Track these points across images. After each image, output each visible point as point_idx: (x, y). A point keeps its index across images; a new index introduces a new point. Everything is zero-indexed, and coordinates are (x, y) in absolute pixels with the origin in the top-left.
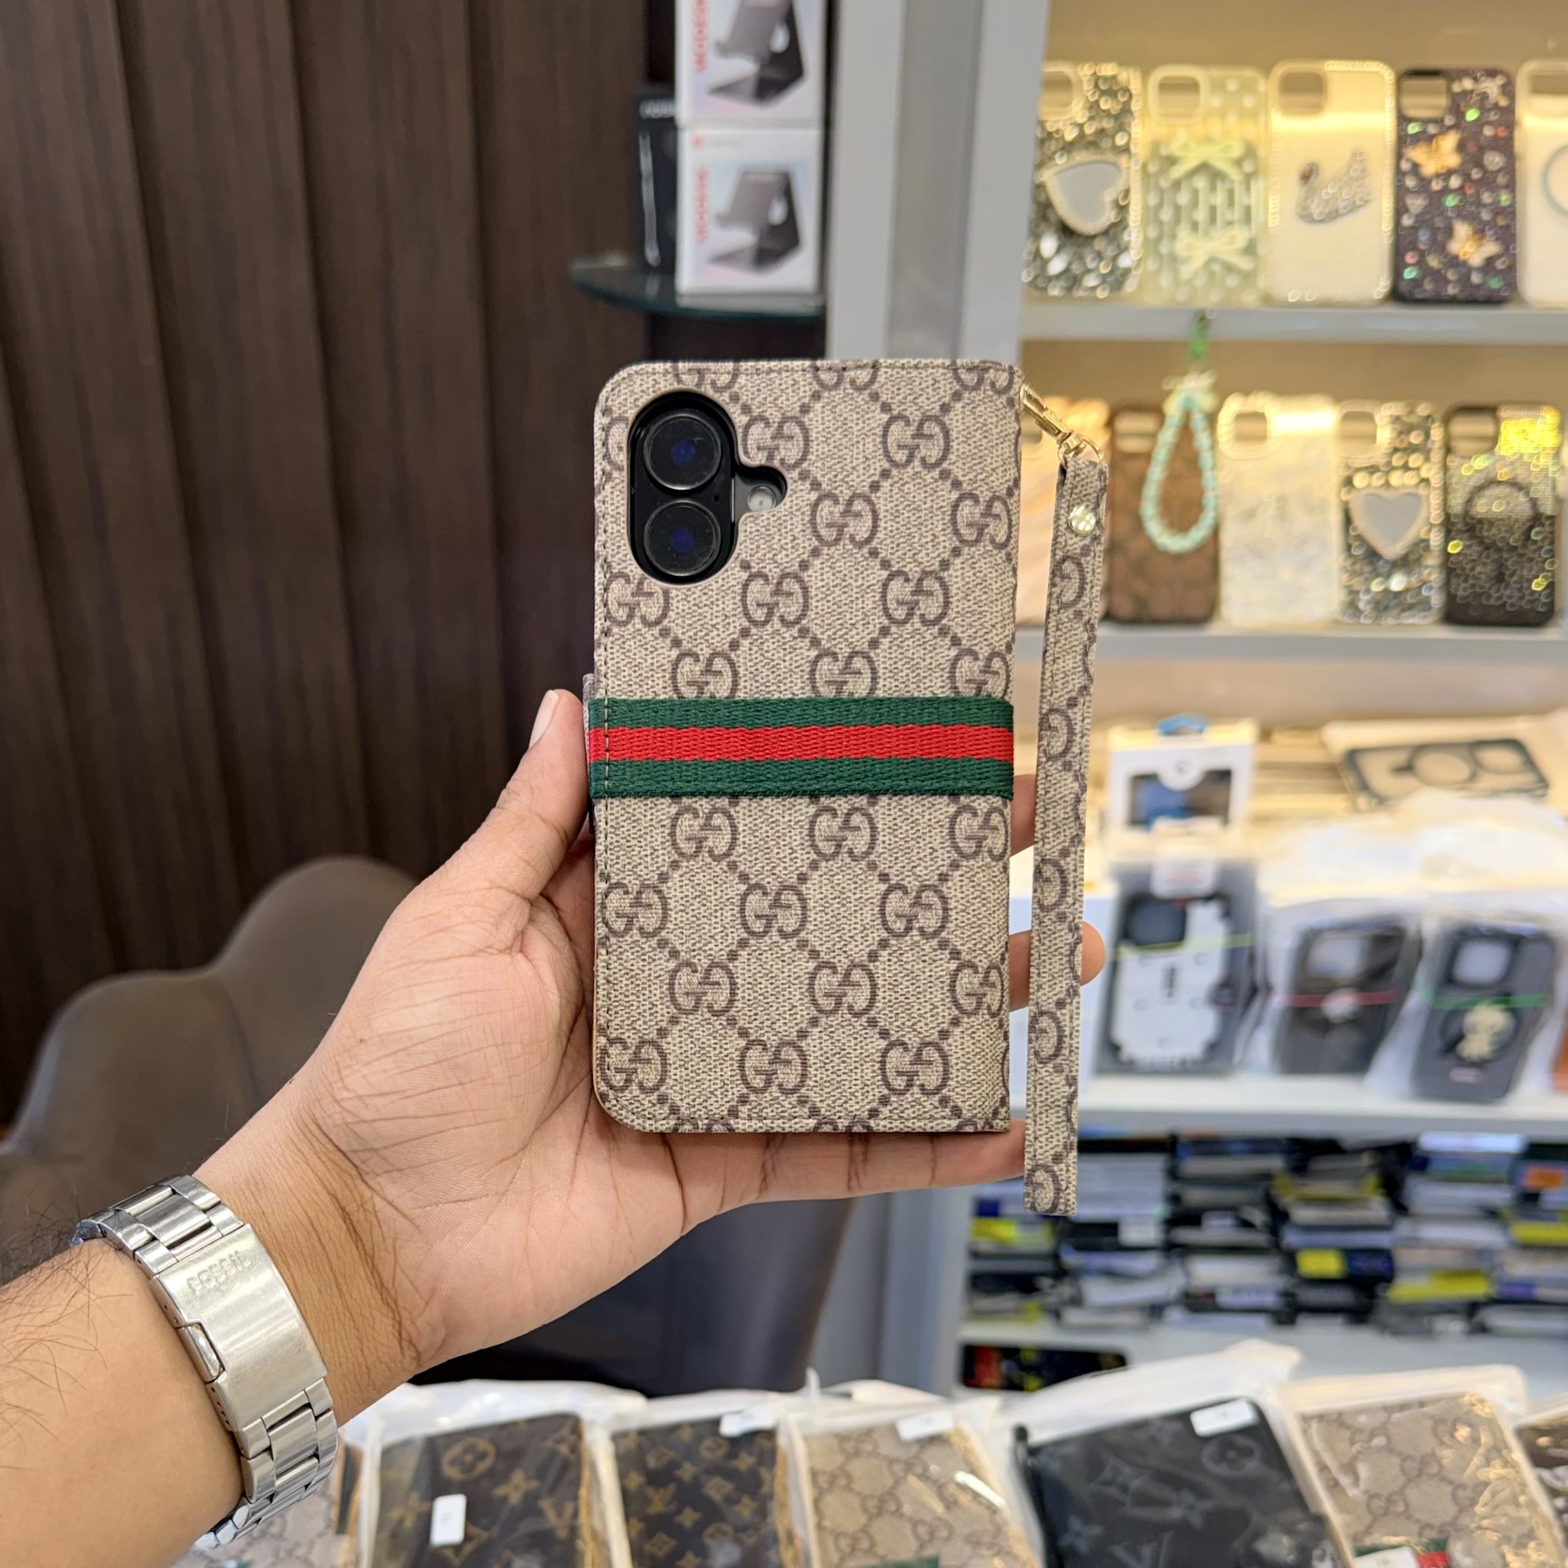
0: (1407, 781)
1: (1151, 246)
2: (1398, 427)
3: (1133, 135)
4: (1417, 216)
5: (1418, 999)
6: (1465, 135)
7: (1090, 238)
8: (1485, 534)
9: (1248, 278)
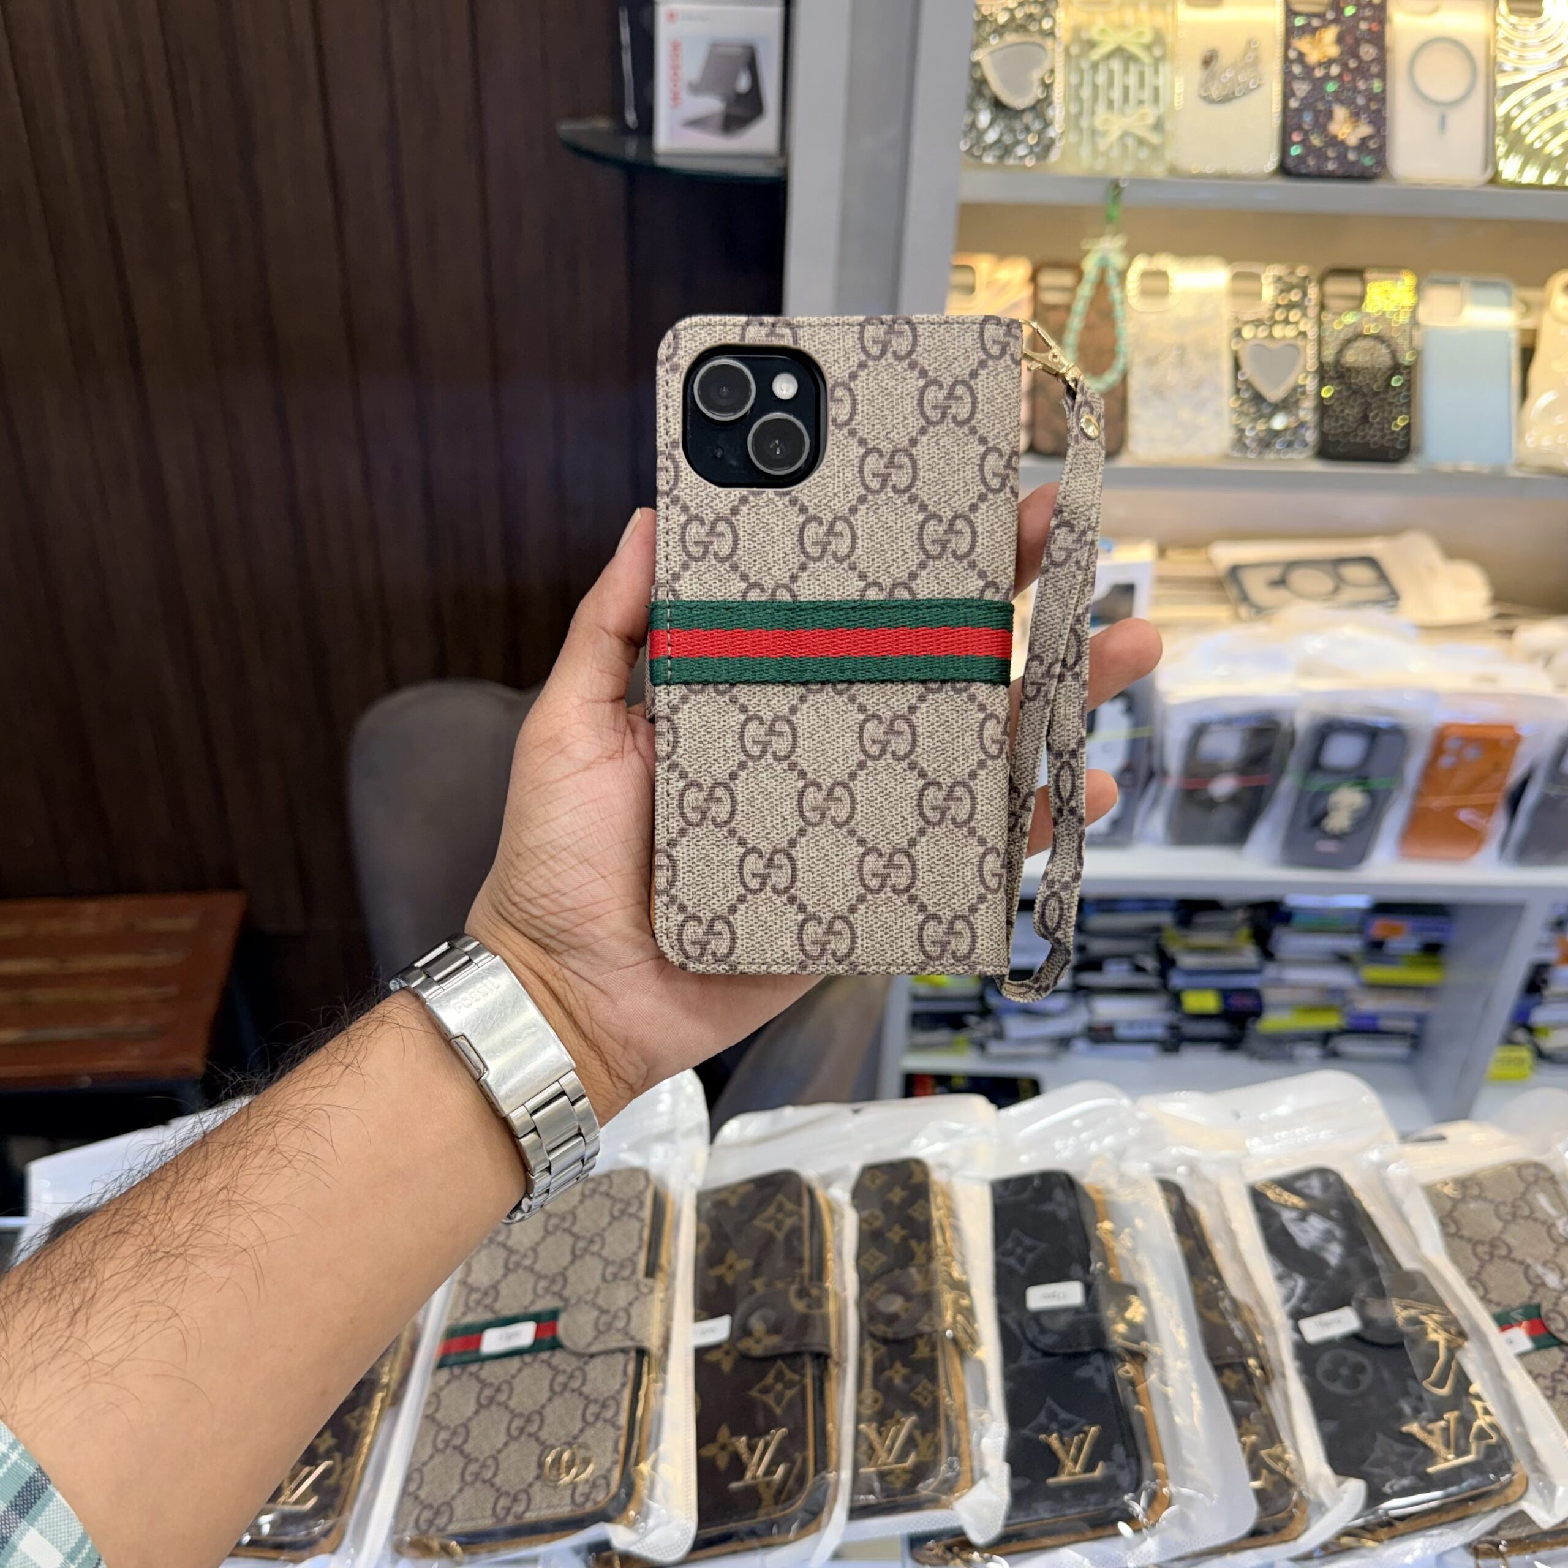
0: (1281, 594)
1: (1073, 121)
2: (1280, 286)
3: (1058, 20)
4: (1302, 99)
5: (1288, 785)
6: (1344, 28)
7: (1018, 113)
8: (1353, 381)
9: (1156, 150)
